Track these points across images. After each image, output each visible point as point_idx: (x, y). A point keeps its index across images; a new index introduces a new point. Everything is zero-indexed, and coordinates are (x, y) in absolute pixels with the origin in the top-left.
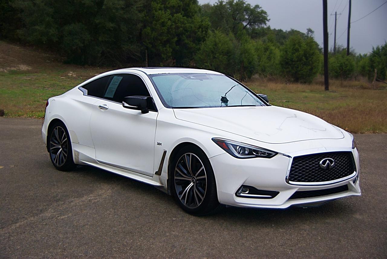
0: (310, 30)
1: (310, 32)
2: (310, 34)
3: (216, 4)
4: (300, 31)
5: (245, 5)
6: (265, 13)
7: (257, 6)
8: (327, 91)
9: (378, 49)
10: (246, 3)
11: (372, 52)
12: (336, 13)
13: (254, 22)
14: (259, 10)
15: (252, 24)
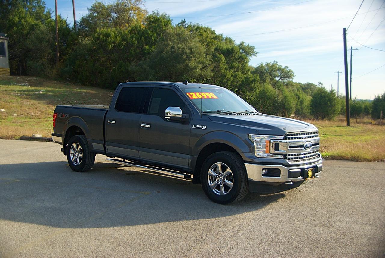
0: (320, 83)
1: (320, 85)
2: (321, 85)
3: (258, 66)
4: (314, 84)
5: (278, 66)
6: (292, 71)
7: (286, 67)
8: (349, 126)
9: (379, 97)
10: (279, 65)
11: (374, 99)
12: (338, 72)
13: (284, 78)
14: (288, 69)
15: (283, 79)
